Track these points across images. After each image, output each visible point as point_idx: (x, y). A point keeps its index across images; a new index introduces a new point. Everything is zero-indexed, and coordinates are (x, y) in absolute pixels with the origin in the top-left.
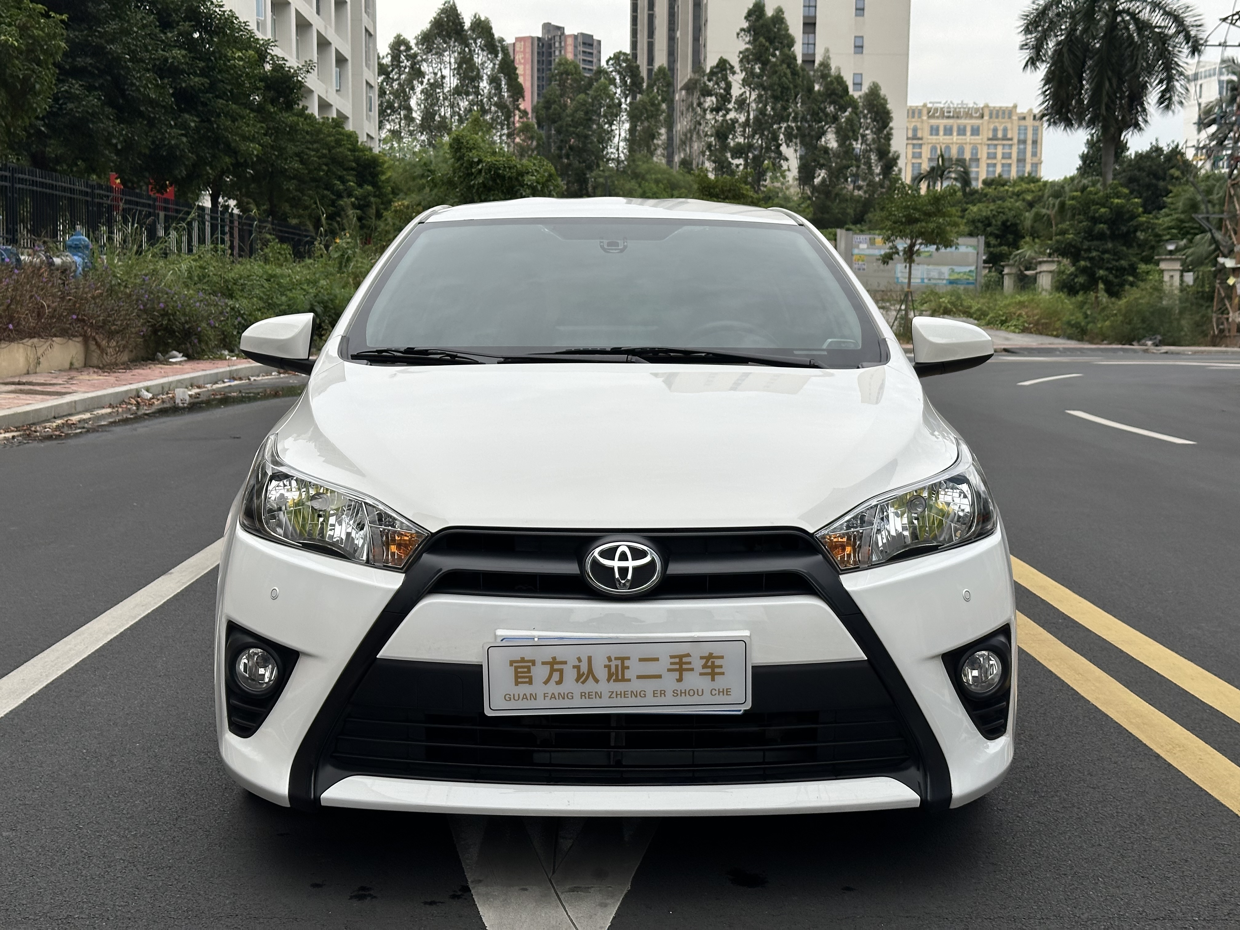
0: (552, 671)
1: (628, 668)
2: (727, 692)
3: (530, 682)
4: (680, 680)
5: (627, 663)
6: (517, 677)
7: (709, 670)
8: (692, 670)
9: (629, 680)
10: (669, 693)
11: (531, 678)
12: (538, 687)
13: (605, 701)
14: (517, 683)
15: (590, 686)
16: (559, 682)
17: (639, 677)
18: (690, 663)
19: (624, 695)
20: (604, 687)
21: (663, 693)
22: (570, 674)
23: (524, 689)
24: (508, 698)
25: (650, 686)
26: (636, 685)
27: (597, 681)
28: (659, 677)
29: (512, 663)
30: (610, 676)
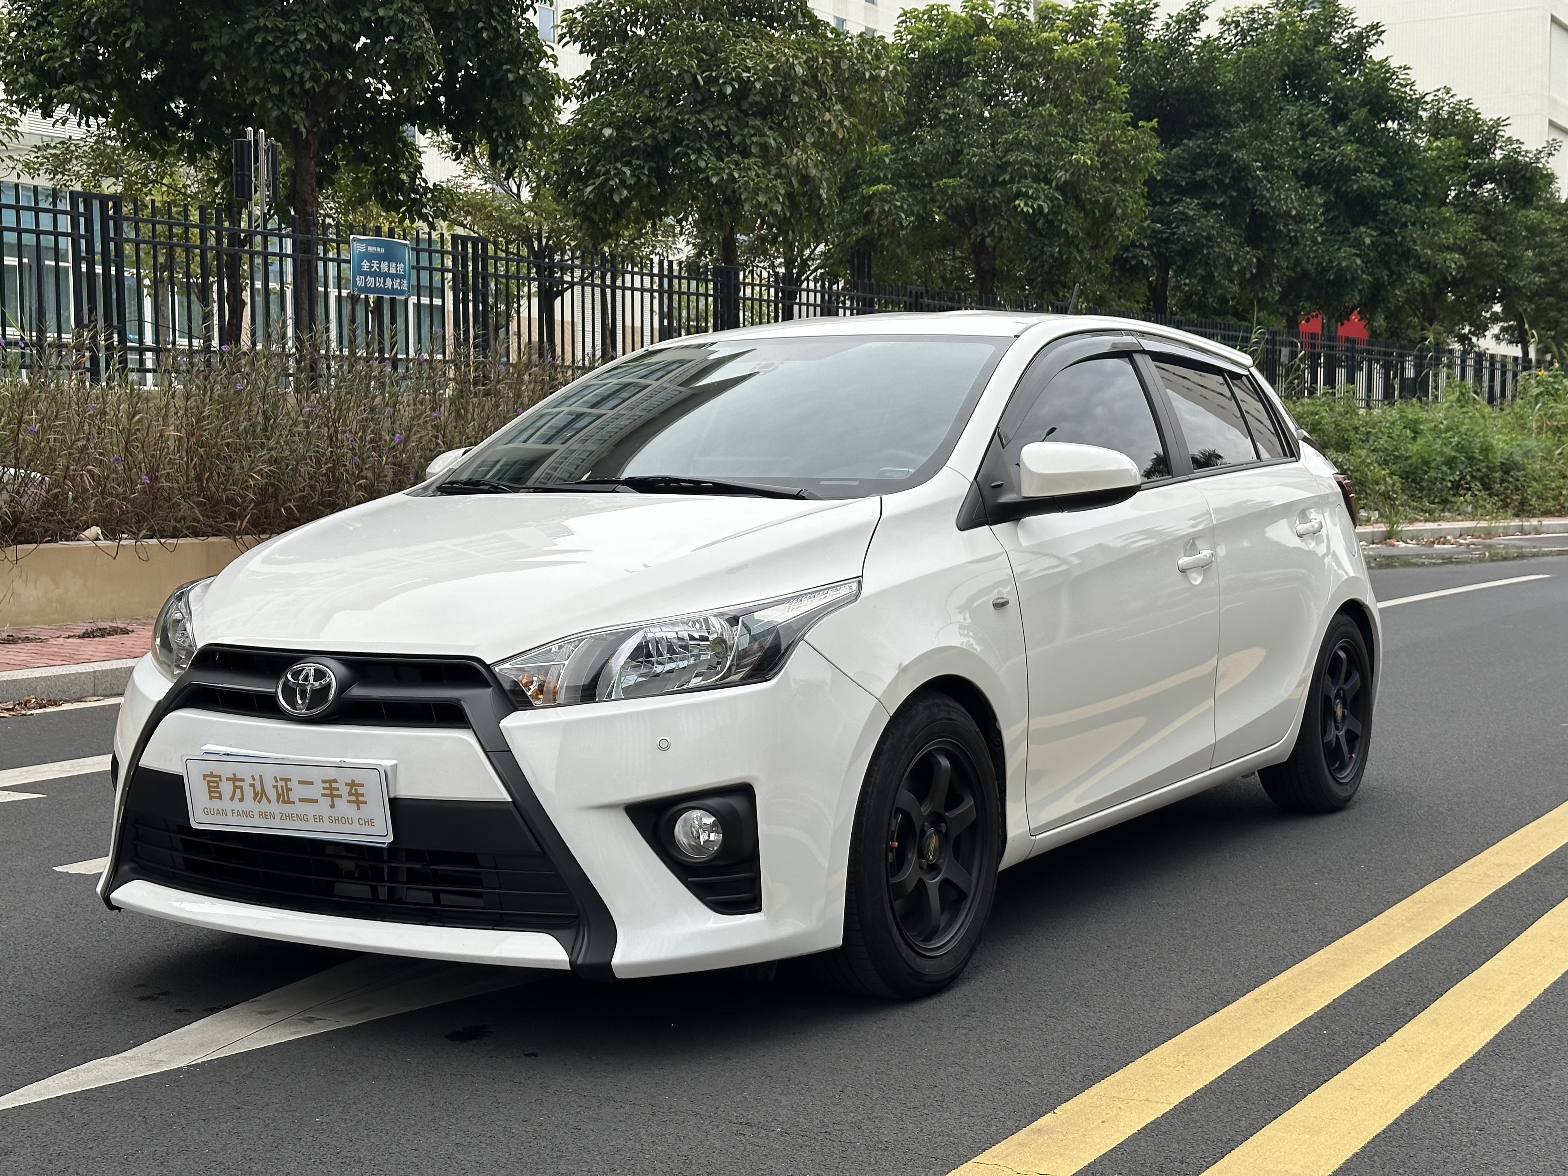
0: (235, 787)
1: (291, 790)
2: (370, 822)
3: (220, 798)
4: (332, 806)
5: (290, 785)
6: (210, 792)
7: (354, 798)
8: (340, 796)
9: (293, 803)
10: (326, 819)
11: (220, 793)
12: (226, 804)
13: (277, 823)
14: (211, 798)
15: (264, 806)
16: (241, 800)
17: (301, 800)
18: (338, 789)
19: (290, 817)
20: (276, 808)
21: (321, 818)
22: (249, 793)
23: (216, 804)
24: (206, 810)
25: (309, 810)
26: (301, 808)
27: (269, 801)
28: (316, 801)
29: (205, 776)
30: (279, 796)
